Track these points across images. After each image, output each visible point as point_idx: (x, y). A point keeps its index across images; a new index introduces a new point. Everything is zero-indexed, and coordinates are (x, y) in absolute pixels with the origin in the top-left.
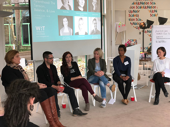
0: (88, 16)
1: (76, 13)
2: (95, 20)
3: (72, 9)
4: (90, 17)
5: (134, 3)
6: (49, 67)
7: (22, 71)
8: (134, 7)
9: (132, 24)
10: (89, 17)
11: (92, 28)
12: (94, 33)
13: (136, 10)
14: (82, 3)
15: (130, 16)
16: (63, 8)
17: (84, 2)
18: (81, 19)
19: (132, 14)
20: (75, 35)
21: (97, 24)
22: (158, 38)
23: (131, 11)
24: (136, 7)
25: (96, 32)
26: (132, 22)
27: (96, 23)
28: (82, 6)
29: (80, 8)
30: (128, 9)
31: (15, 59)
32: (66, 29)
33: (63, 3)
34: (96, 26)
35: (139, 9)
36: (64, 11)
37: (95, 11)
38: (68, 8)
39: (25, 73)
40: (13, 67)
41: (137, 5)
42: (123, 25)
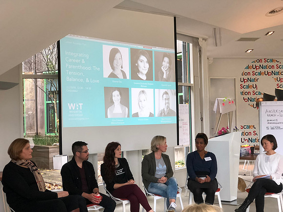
0: (154, 87)
1: (134, 83)
2: (166, 93)
3: (128, 76)
4: (158, 89)
5: (248, 67)
6: (80, 165)
7: (34, 170)
8: (248, 73)
9: (246, 100)
10: (155, 89)
11: (161, 105)
12: (165, 114)
13: (253, 77)
14: (144, 68)
15: (242, 87)
16: (113, 75)
17: (147, 66)
18: (143, 92)
19: (247, 84)
20: (133, 117)
21: (170, 100)
22: (269, 122)
23: (244, 80)
24: (251, 73)
25: (168, 113)
26: (246, 97)
27: (168, 99)
28: (145, 72)
29: (140, 76)
30: (239, 76)
31: (24, 153)
32: (117, 108)
33: (113, 68)
34: (168, 103)
35: (258, 77)
36: (114, 80)
37: (167, 80)
38: (120, 76)
39: (39, 173)
40: (21, 164)
41: (253, 70)
42: (230, 102)
